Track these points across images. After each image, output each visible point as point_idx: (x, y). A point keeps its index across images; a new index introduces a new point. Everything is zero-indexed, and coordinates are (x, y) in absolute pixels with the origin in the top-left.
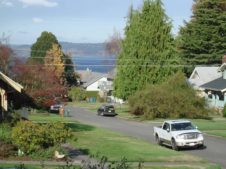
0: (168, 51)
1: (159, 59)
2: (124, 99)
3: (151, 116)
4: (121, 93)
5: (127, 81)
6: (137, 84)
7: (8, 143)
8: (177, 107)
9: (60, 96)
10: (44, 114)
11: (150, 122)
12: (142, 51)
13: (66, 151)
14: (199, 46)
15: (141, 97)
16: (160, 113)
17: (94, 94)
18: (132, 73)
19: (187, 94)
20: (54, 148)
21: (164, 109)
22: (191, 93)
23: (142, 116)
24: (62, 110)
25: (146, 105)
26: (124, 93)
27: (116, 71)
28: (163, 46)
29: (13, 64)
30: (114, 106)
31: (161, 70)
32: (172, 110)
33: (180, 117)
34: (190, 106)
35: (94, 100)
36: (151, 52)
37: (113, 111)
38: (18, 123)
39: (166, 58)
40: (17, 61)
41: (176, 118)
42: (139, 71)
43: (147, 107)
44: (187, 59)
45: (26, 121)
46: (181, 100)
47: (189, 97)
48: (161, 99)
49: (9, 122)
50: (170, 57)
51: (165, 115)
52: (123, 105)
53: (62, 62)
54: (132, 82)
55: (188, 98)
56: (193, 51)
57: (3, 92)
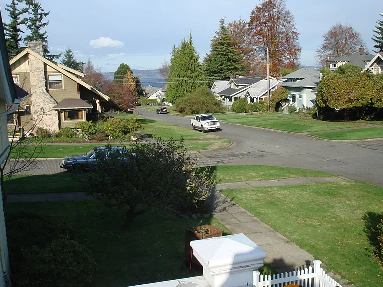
0: (198, 72)
1: (192, 77)
2: (173, 103)
3: (189, 113)
4: (170, 99)
5: (173, 92)
6: (179, 94)
7: (102, 132)
8: (204, 106)
10: (124, 114)
11: (188, 116)
12: (182, 73)
13: (138, 135)
14: (216, 69)
15: (182, 101)
16: (195, 110)
17: (154, 101)
18: (176, 87)
19: (210, 98)
20: (130, 134)
21: (197, 108)
22: (212, 97)
23: (183, 113)
25: (185, 106)
26: (172, 99)
27: (167, 86)
28: (195, 70)
29: (103, 84)
30: (166, 108)
31: (194, 84)
32: (202, 108)
33: (206, 112)
34: (212, 105)
35: (154, 104)
36: (187, 73)
37: (166, 111)
38: (108, 119)
39: (197, 77)
40: (105, 82)
42: (181, 85)
44: (209, 77)
45: (113, 118)
46: (206, 102)
48: (194, 102)
49: (102, 119)
50: (199, 76)
51: (197, 111)
52: (172, 107)
53: (133, 82)
54: (177, 92)
55: (211, 101)
56: (213, 72)
57: (97, 101)
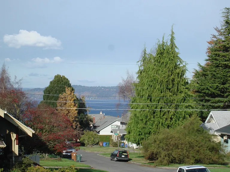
0: (183, 95)
1: (173, 103)
2: (138, 144)
3: (165, 162)
4: (135, 137)
5: (141, 125)
6: (150, 128)
8: (192, 152)
9: (72, 140)
10: (56, 159)
11: (164, 168)
12: (156, 95)
14: (214, 90)
15: (155, 141)
16: (175, 158)
17: (107, 138)
18: (146, 117)
19: (203, 139)
21: (179, 154)
22: (206, 138)
23: (156, 161)
24: (74, 155)
25: (160, 150)
26: (138, 138)
27: (129, 115)
28: (178, 90)
29: (24, 108)
30: (127, 151)
31: (175, 114)
32: (187, 155)
33: (195, 163)
34: (206, 151)
35: (107, 144)
36: (165, 96)
37: (127, 156)
38: (29, 168)
39: (181, 102)
40: (29, 105)
41: (191, 164)
42: (153, 115)
43: (161, 152)
44: (202, 103)
45: (37, 166)
46: (196, 145)
47: (204, 141)
48: (175, 144)
49: (20, 167)
50: (184, 101)
51: (180, 160)
52: (137, 150)
53: (75, 106)
54: (146, 126)
55: (204, 143)
56: (208, 95)
57: (14, 136)
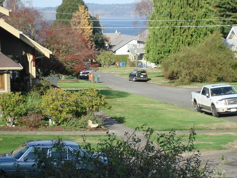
0: (204, 10)
1: (194, 19)
2: (157, 63)
3: (187, 81)
4: (154, 56)
5: (160, 44)
6: (170, 47)
7: (38, 113)
8: (214, 70)
9: (88, 61)
10: (73, 81)
11: (185, 87)
12: (176, 10)
13: (99, 120)
14: (236, 4)
15: (176, 60)
16: (197, 77)
17: (124, 58)
18: (165, 34)
19: (225, 56)
20: (87, 117)
21: (201, 73)
22: (229, 54)
23: (176, 81)
24: (92, 76)
25: (180, 69)
26: (157, 57)
27: (147, 32)
28: (198, 5)
29: (39, 28)
30: (146, 71)
31: (196, 30)
32: (209, 74)
33: (217, 81)
34: (228, 69)
35: (124, 64)
36: (185, 11)
37: (146, 76)
38: (48, 91)
39: (202, 18)
40: (44, 24)
41: (214, 82)
42: (173, 32)
43: (182, 71)
44: (223, 19)
45: (56, 88)
46: (219, 62)
47: (227, 59)
48: (197, 62)
49: (38, 90)
50: (205, 17)
51: (201, 78)
52: (155, 69)
53: (89, 25)
54: (165, 44)
55: (226, 61)
56: (229, 10)
57: (30, 58)
